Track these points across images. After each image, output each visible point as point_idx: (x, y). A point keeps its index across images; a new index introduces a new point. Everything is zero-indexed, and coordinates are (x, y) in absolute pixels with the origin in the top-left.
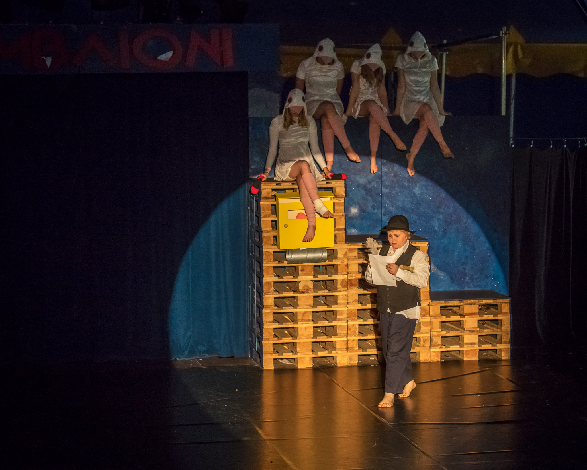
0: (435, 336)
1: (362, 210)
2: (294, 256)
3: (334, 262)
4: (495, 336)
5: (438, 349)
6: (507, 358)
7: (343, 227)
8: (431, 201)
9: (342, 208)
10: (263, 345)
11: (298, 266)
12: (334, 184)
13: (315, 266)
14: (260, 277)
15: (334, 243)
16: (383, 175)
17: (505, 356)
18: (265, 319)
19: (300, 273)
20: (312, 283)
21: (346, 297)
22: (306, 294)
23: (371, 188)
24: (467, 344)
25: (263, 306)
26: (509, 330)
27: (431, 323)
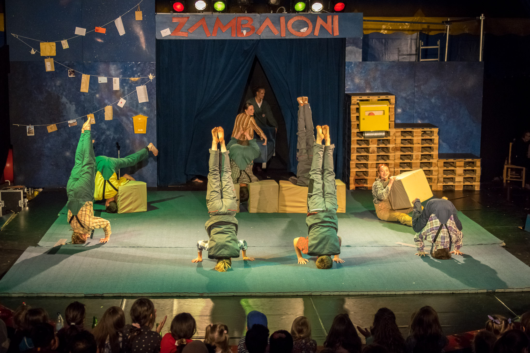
0: (440, 177)
1: (403, 110)
2: (367, 135)
3: (388, 138)
4: (472, 178)
5: (442, 184)
6: (478, 189)
7: (394, 120)
8: (440, 106)
9: (393, 110)
10: (350, 180)
11: (369, 140)
12: (389, 97)
13: (378, 140)
14: (349, 144)
15: (388, 127)
16: (415, 92)
17: (477, 188)
18: (351, 166)
19: (370, 143)
20: (376, 148)
21: (394, 156)
22: (373, 154)
23: (408, 99)
24: (457, 182)
25: (351, 160)
26: (480, 175)
27: (438, 170)
